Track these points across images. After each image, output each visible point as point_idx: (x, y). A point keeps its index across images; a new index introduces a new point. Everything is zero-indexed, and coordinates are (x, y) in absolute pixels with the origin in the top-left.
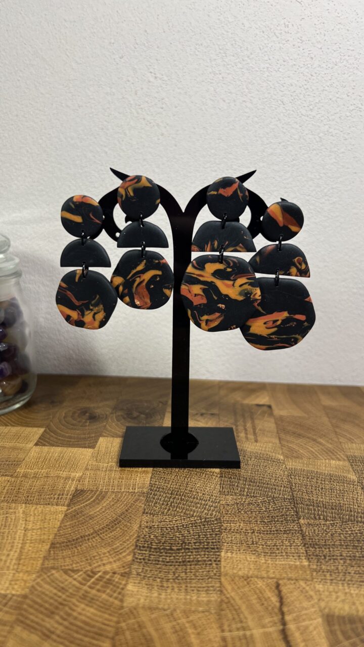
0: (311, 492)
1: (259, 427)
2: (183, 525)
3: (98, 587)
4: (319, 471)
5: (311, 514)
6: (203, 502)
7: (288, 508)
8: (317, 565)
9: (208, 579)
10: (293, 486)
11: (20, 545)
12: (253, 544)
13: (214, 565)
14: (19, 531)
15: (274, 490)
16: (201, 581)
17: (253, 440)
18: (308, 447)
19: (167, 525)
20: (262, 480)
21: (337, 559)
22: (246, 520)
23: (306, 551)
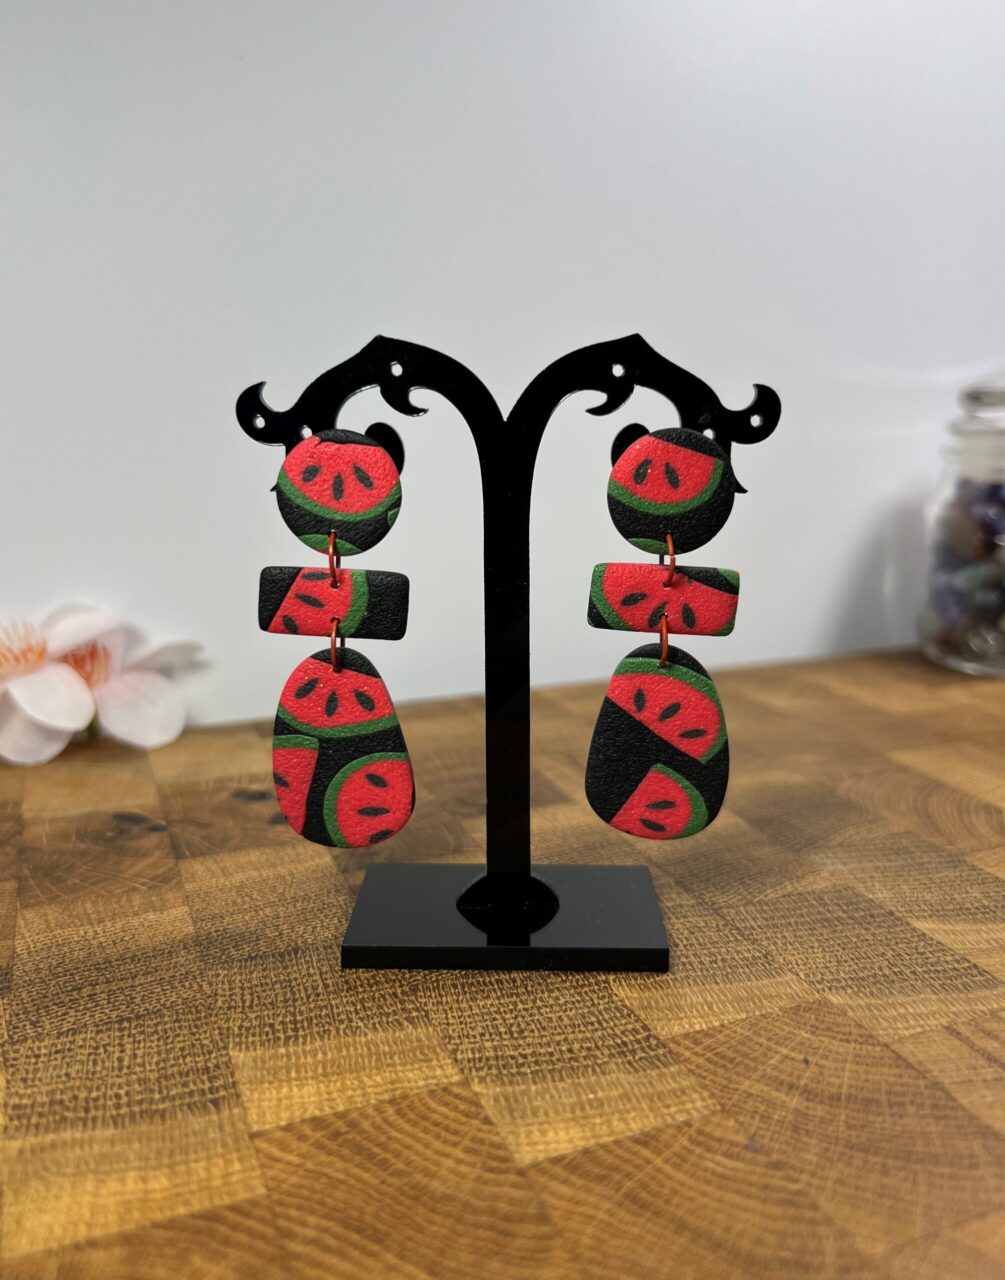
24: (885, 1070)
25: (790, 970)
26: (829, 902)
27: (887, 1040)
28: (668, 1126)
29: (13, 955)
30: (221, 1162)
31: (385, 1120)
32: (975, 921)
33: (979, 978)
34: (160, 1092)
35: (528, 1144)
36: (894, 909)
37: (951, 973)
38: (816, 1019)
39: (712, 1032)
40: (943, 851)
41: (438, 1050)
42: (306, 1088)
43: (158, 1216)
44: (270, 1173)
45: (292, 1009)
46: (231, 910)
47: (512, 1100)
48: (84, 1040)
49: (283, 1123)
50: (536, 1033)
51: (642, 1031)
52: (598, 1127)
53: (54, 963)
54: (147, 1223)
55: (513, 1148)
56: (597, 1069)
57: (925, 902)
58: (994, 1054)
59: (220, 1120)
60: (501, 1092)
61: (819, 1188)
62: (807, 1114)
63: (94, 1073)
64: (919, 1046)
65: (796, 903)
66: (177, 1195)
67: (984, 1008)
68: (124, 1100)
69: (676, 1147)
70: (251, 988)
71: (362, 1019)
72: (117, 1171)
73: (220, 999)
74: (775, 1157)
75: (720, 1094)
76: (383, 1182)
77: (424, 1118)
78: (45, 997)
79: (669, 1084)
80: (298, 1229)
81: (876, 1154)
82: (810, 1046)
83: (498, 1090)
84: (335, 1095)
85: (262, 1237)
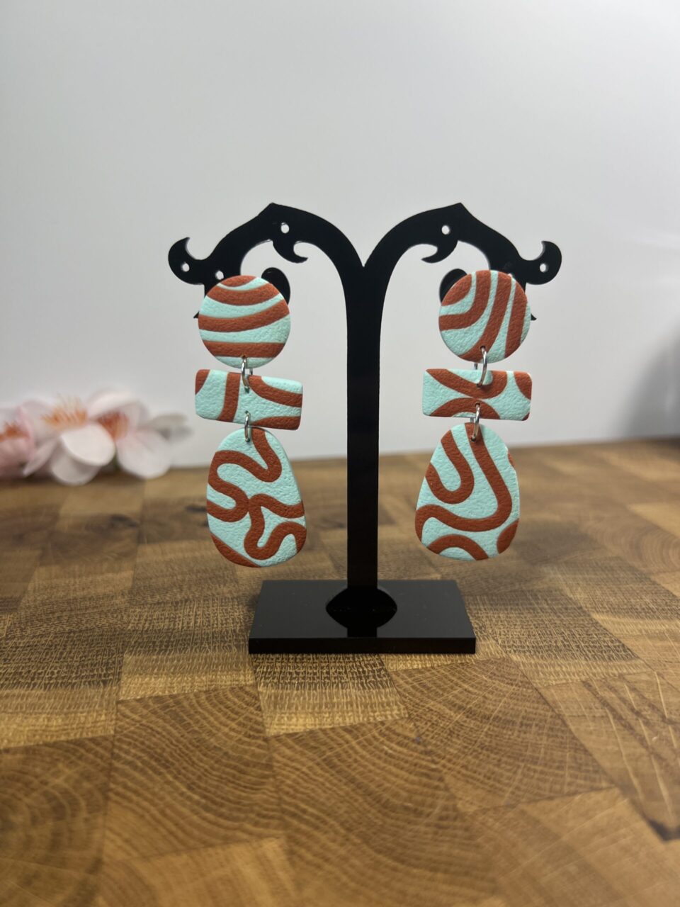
24: (528, 704)
25: (493, 638)
26: (540, 597)
27: (539, 686)
28: (369, 723)
29: (25, 591)
30: (95, 714)
31: (198, 702)
32: (637, 617)
33: (623, 653)
34: (77, 673)
35: (277, 725)
36: (583, 605)
37: (604, 648)
38: (497, 669)
39: (423, 670)
40: (637, 570)
41: (247, 665)
42: (160, 679)
43: (49, 739)
44: (120, 723)
45: (170, 634)
46: (157, 574)
47: (279, 698)
48: (46, 641)
49: (138, 697)
50: (311, 661)
51: (378, 665)
52: (325, 719)
53: (46, 597)
54: (41, 743)
55: (266, 726)
56: (340, 685)
57: (608, 602)
58: (609, 701)
59: (104, 692)
60: (274, 693)
61: (449, 769)
62: (462, 725)
63: (44, 659)
64: (559, 691)
65: (517, 596)
66: (65, 730)
67: (616, 672)
68: (56, 675)
69: (369, 736)
70: (151, 620)
71: (209, 643)
72: (36, 714)
73: (131, 625)
74: (429, 748)
75: (412, 708)
76: (182, 736)
77: (221, 703)
78: (34, 615)
79: (381, 698)
80: (123, 755)
81: (496, 753)
82: (485, 684)
83: (273, 691)
84: (175, 685)
85: (102, 757)
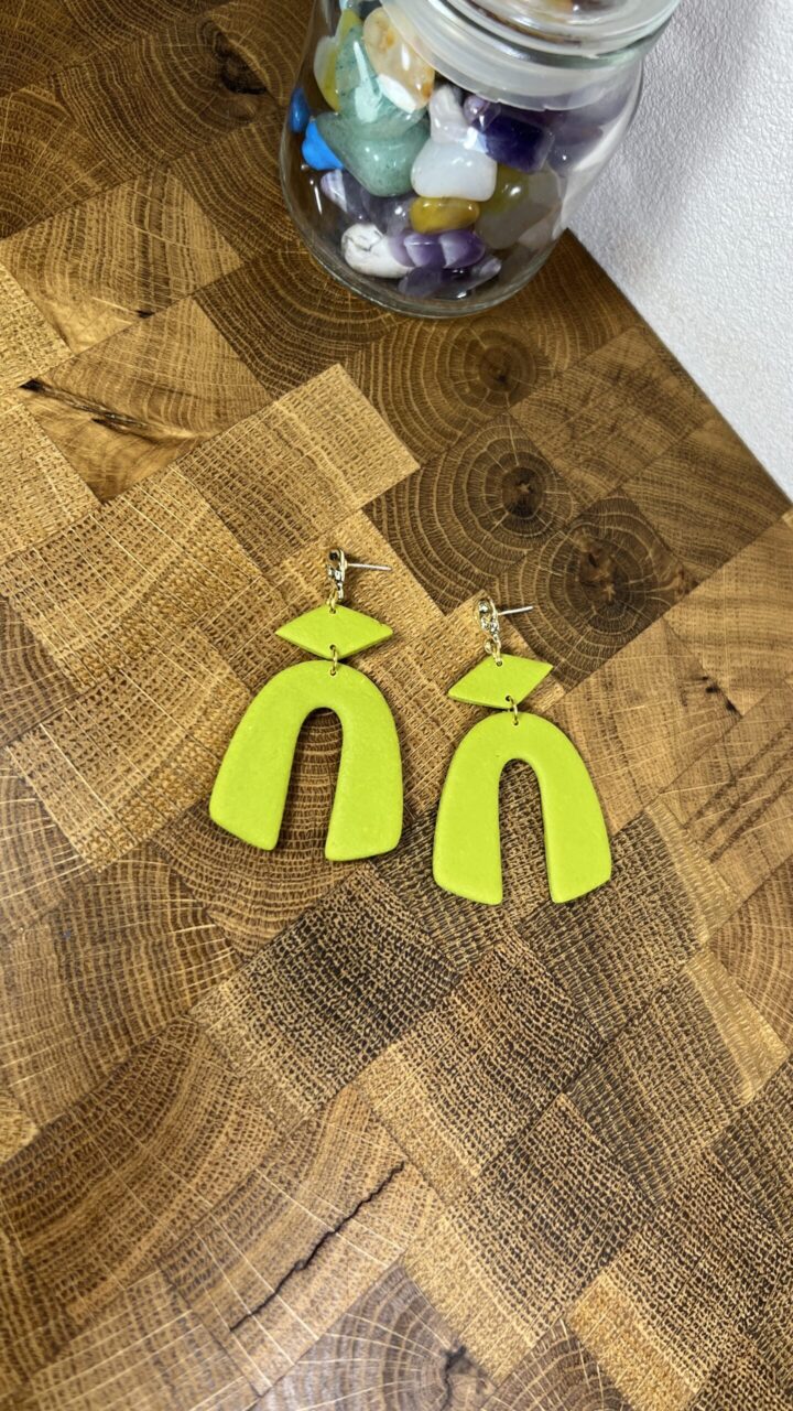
0: (650, 1058)
1: (764, 825)
2: (400, 939)
3: (189, 948)
4: (718, 1027)
5: (591, 1100)
6: (476, 920)
7: (575, 1056)
8: (484, 1190)
9: (329, 1072)
10: (640, 1016)
11: (158, 765)
12: (449, 1071)
13: (360, 1056)
14: (179, 730)
15: (601, 999)
16: (317, 1066)
17: (711, 851)
18: (776, 957)
19: (379, 917)
20: (611, 958)
21: (520, 1206)
22: (492, 1017)
23: (501, 1154)
